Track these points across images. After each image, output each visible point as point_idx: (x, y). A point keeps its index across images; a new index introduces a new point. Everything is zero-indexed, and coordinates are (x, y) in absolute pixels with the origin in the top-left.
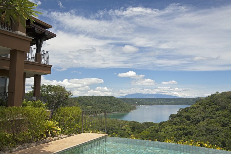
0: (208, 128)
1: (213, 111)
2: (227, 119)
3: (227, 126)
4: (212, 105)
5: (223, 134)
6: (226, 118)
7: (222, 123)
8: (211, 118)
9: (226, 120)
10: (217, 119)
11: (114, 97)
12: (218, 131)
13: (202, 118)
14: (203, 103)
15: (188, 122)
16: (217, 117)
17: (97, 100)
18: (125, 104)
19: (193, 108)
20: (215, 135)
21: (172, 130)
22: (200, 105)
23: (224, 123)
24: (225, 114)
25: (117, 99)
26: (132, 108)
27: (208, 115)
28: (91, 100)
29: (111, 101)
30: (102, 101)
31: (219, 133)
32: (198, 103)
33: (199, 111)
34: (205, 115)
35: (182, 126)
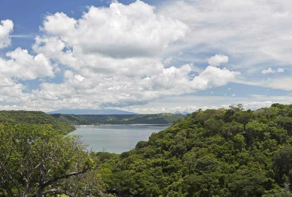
0: (201, 161)
1: (200, 136)
2: (221, 147)
3: (223, 156)
4: (195, 126)
5: (219, 168)
6: (220, 145)
7: (217, 154)
8: (200, 146)
9: (221, 149)
10: (210, 147)
11: (43, 112)
12: (214, 164)
13: (185, 146)
14: (183, 125)
15: (166, 153)
16: (209, 144)
17: (18, 116)
18: (59, 123)
19: (169, 132)
20: (209, 171)
21: (145, 166)
22: (179, 127)
23: (218, 153)
24: (220, 141)
25: (48, 115)
26: (69, 129)
27: (195, 142)
28: (9, 116)
29: (40, 118)
30: (26, 119)
31: (214, 166)
32: (177, 125)
33: (181, 137)
34: (190, 142)
35: (159, 160)
